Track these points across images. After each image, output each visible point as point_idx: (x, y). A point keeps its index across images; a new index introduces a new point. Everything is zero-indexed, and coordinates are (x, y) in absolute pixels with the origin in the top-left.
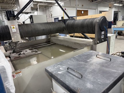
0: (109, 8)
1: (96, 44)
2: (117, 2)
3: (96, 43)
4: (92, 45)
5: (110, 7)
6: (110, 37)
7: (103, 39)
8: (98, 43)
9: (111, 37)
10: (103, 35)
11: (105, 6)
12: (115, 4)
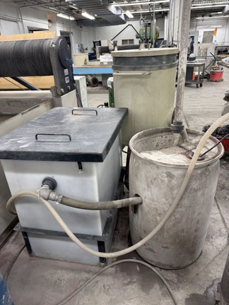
0: (47, 22)
1: (59, 95)
2: (63, 10)
3: (60, 93)
4: (52, 99)
5: (50, 21)
6: (78, 81)
7: (68, 84)
8: (63, 94)
9: (80, 82)
10: (67, 76)
11: (40, 17)
12: (60, 13)
